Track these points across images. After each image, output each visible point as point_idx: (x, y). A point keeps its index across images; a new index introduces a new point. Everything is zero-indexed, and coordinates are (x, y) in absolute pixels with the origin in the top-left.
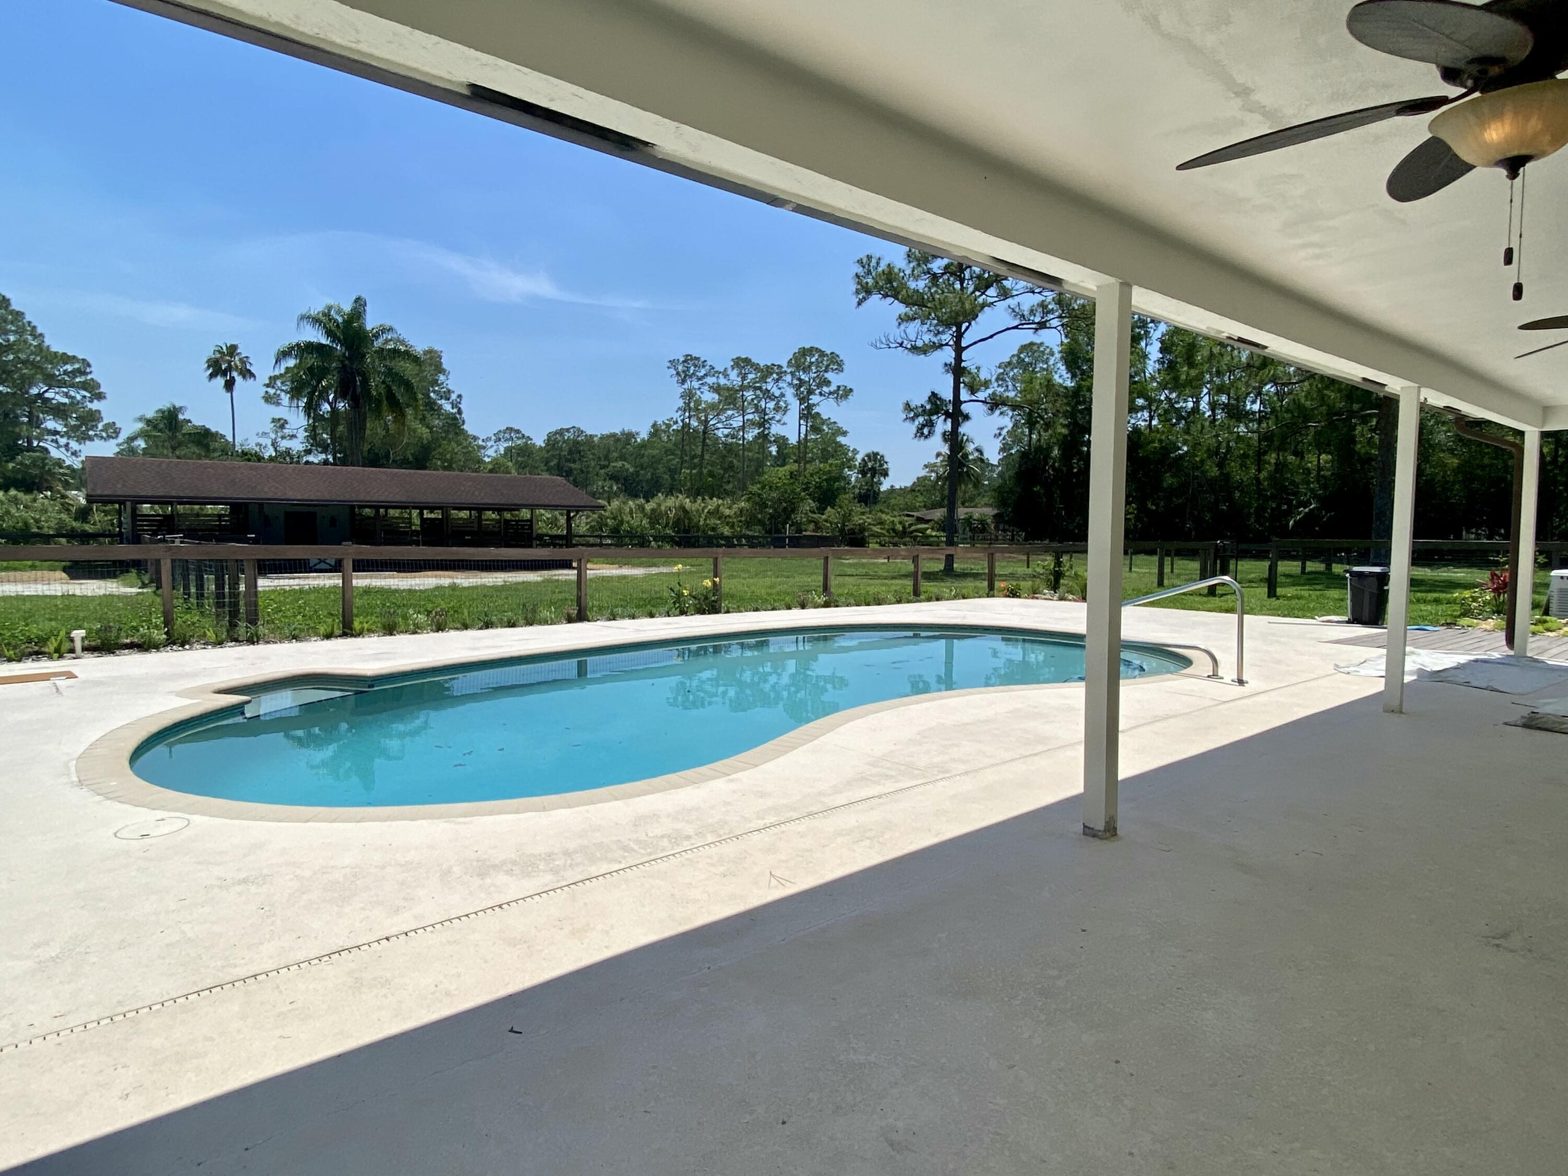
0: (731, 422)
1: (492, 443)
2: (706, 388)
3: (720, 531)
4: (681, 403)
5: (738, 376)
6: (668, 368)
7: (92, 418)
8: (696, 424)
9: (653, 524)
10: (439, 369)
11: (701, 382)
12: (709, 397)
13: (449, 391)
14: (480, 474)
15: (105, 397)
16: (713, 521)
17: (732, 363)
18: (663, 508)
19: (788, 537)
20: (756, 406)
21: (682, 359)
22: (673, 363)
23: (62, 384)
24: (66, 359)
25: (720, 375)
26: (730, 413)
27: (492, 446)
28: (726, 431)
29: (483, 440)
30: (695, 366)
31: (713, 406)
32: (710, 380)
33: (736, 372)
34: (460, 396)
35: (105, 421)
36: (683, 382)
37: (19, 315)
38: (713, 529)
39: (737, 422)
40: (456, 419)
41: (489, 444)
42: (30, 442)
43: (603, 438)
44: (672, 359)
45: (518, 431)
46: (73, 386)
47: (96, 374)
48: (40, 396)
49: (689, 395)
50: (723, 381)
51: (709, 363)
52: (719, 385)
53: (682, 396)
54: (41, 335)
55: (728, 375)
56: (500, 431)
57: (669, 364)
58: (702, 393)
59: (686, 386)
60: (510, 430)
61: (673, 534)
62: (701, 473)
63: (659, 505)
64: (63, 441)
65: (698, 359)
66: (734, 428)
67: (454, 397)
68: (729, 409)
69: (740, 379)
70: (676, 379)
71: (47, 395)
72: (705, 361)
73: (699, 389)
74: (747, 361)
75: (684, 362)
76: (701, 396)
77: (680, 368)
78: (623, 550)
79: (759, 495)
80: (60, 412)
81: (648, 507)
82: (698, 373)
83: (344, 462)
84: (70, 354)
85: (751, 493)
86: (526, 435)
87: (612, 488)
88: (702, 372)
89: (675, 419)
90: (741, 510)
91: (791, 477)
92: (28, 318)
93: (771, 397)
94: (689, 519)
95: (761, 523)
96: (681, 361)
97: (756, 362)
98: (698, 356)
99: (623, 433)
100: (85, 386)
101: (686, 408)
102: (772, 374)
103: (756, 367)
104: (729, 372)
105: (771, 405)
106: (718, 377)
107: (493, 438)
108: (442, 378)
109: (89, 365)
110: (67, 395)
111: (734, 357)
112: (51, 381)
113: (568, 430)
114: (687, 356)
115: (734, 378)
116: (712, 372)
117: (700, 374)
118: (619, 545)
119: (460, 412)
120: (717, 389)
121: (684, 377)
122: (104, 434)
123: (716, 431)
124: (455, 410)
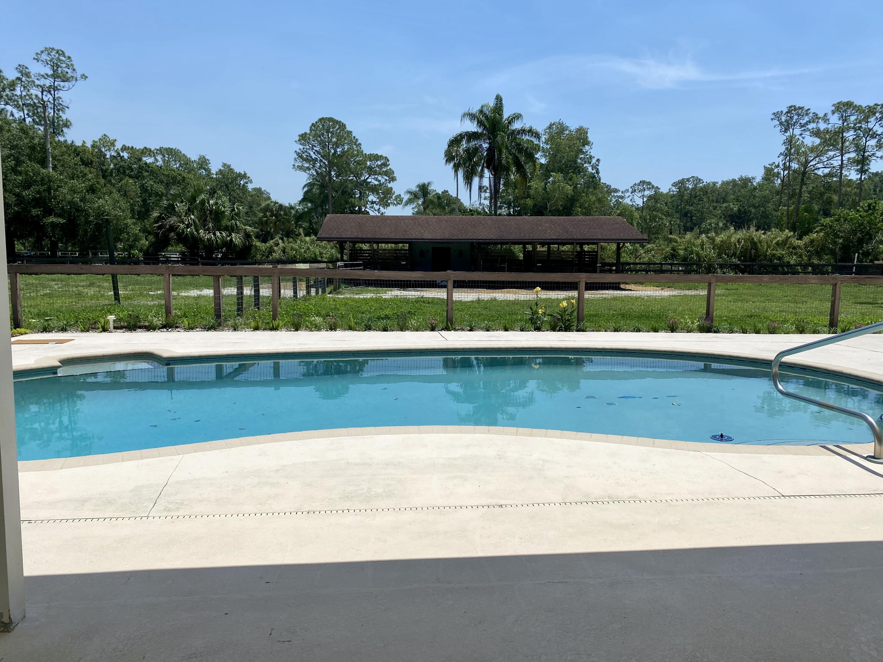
0: (832, 162)
1: (629, 194)
2: (808, 133)
3: (786, 259)
4: (783, 149)
5: (839, 119)
6: (772, 119)
7: (389, 192)
8: (797, 166)
9: (719, 255)
10: (586, 142)
11: (802, 129)
12: (810, 141)
13: (591, 157)
14: (612, 217)
15: (396, 179)
16: (780, 252)
17: (833, 108)
18: (733, 239)
19: (855, 265)
20: (857, 146)
21: (785, 110)
22: (777, 115)
23: (375, 173)
24: (377, 157)
25: (820, 121)
26: (831, 153)
27: (629, 197)
28: (827, 171)
29: (622, 192)
30: (799, 115)
31: (812, 149)
32: (811, 126)
33: (836, 115)
34: (598, 160)
35: (396, 194)
36: (786, 131)
37: (350, 133)
38: (779, 259)
39: (836, 162)
40: (594, 177)
41: (627, 195)
42: (360, 208)
43: (723, 183)
44: (776, 112)
45: (649, 183)
46: (380, 174)
47: (392, 166)
48: (365, 181)
49: (790, 142)
50: (822, 126)
51: (812, 111)
52: (819, 130)
53: (784, 143)
54: (360, 144)
55: (828, 120)
56: (635, 184)
57: (773, 117)
58: (803, 138)
59: (788, 134)
60: (643, 182)
61: (739, 262)
62: (797, 209)
63: (730, 237)
64: (377, 207)
65: (801, 108)
66: (834, 167)
67: (594, 161)
68: (828, 150)
69: (841, 122)
70: (780, 128)
71: (369, 180)
72: (809, 109)
73: (801, 135)
74: (849, 105)
75: (787, 112)
76: (804, 140)
77: (783, 119)
78: (693, 276)
79: (831, 227)
80: (374, 189)
81: (718, 239)
82: (801, 121)
83: (519, 214)
84: (379, 154)
85: (823, 225)
86: (655, 186)
87: (718, 225)
88: (806, 119)
89: (777, 164)
90: (812, 241)
91: (870, 209)
92: (354, 135)
93: (873, 136)
94: (756, 249)
95: (833, 252)
96: (784, 112)
97: (858, 104)
98: (801, 106)
99: (741, 179)
100: (386, 173)
101: (787, 154)
102: (874, 114)
103: (858, 109)
104: (830, 116)
105: (872, 142)
106: (818, 122)
107: (630, 190)
108: (587, 148)
109: (388, 161)
110: (376, 179)
111: (835, 103)
112: (371, 171)
113: (688, 180)
114: (791, 107)
115: (835, 121)
116: (816, 118)
117: (803, 122)
118: (688, 272)
119: (598, 172)
120: (817, 133)
121: (786, 126)
122: (395, 202)
123: (816, 171)
124: (594, 171)
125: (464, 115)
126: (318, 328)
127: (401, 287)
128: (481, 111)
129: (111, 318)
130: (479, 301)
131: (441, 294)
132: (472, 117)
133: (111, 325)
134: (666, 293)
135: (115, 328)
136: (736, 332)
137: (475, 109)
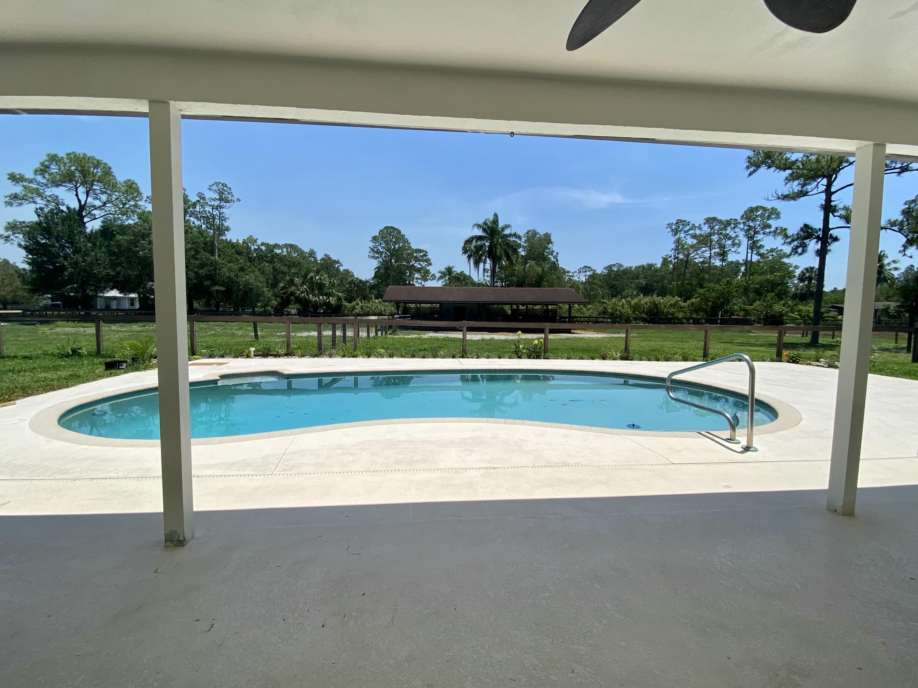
0: (704, 254)
1: (577, 274)
2: (689, 236)
3: (676, 315)
4: (673, 246)
5: (709, 228)
6: (667, 228)
7: (427, 272)
8: (682, 257)
9: (634, 312)
10: (550, 242)
11: (686, 234)
12: (691, 241)
13: (553, 251)
14: (566, 288)
15: (432, 265)
16: (672, 310)
17: (705, 221)
18: (642, 302)
19: (719, 319)
20: (720, 244)
21: (675, 222)
22: (670, 225)
23: (419, 260)
24: (420, 251)
25: (697, 229)
26: (704, 249)
27: (577, 275)
28: (701, 260)
29: (572, 273)
30: (683, 225)
31: (692, 246)
32: (691, 232)
33: (707, 225)
34: (557, 253)
35: (432, 274)
36: (675, 235)
37: (404, 236)
38: (672, 314)
39: (707, 255)
40: (555, 263)
41: (575, 274)
42: (409, 282)
43: (636, 267)
44: (669, 223)
45: (590, 267)
46: (422, 261)
47: (430, 256)
48: (413, 265)
49: (678, 241)
50: (698, 232)
51: (691, 223)
52: (696, 234)
53: (674, 242)
54: (410, 243)
55: (702, 228)
56: (581, 268)
57: (667, 226)
58: (686, 239)
59: (677, 237)
60: (586, 267)
61: (646, 317)
62: (683, 284)
63: (640, 301)
64: (420, 281)
65: (685, 221)
66: (706, 258)
67: (555, 254)
68: (702, 247)
69: (709, 230)
70: (671, 233)
71: (415, 265)
72: (689, 222)
73: (685, 237)
74: (714, 219)
75: (676, 224)
76: (687, 241)
77: (674, 227)
78: (617, 325)
79: (704, 294)
80: (418, 270)
81: (633, 302)
82: (685, 229)
83: (508, 286)
84: (422, 249)
85: (699, 294)
86: (593, 269)
88: (688, 228)
89: (670, 255)
90: (692, 303)
91: (728, 284)
92: (406, 237)
93: (730, 238)
94: (657, 308)
95: (705, 311)
96: (674, 224)
97: (720, 219)
98: (685, 220)
99: (648, 265)
100: (426, 261)
101: (676, 249)
102: (730, 225)
103: (720, 222)
104: (702, 226)
105: (729, 242)
106: (695, 230)
107: (578, 271)
108: (550, 245)
109: (427, 253)
110: (420, 264)
111: (706, 218)
112: (417, 259)
113: (614, 265)
114: (678, 220)
115: (706, 229)
116: (694, 227)
117: (686, 229)
118: (613, 322)
119: (557, 261)
120: (694, 236)
121: (676, 232)
122: (431, 278)
123: (694, 260)
124: (555, 260)
125: (474, 225)
126: (382, 356)
127: (434, 331)
128: (485, 223)
129: (252, 349)
130: (483, 340)
131: (458, 335)
132: (479, 226)
133: (252, 354)
134: (600, 336)
135: (255, 356)
136: (644, 360)
137: (481, 222)
